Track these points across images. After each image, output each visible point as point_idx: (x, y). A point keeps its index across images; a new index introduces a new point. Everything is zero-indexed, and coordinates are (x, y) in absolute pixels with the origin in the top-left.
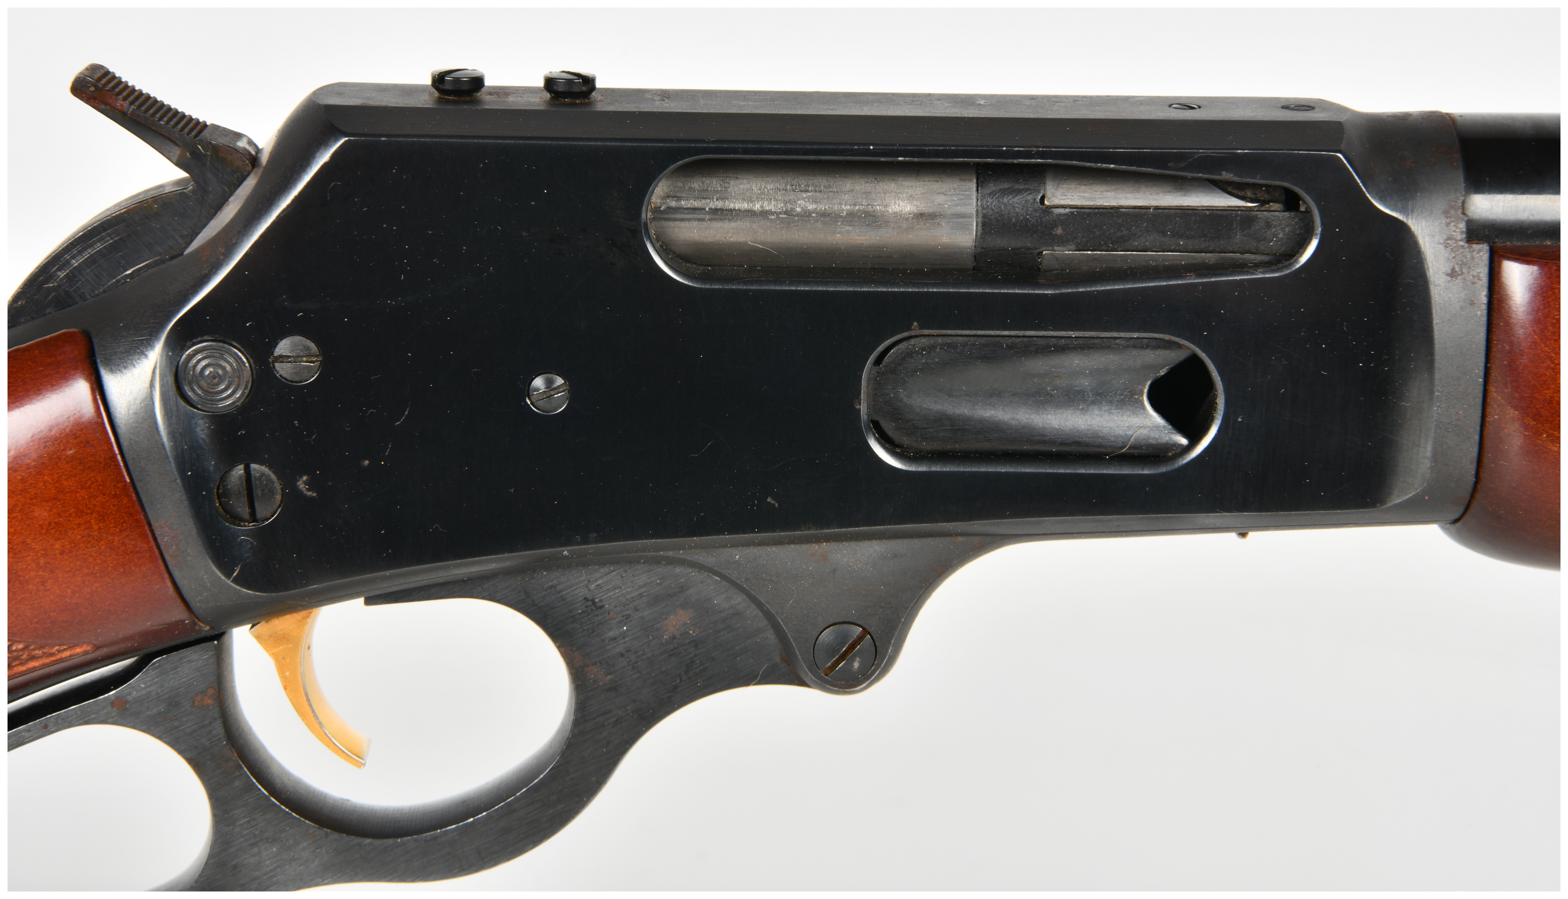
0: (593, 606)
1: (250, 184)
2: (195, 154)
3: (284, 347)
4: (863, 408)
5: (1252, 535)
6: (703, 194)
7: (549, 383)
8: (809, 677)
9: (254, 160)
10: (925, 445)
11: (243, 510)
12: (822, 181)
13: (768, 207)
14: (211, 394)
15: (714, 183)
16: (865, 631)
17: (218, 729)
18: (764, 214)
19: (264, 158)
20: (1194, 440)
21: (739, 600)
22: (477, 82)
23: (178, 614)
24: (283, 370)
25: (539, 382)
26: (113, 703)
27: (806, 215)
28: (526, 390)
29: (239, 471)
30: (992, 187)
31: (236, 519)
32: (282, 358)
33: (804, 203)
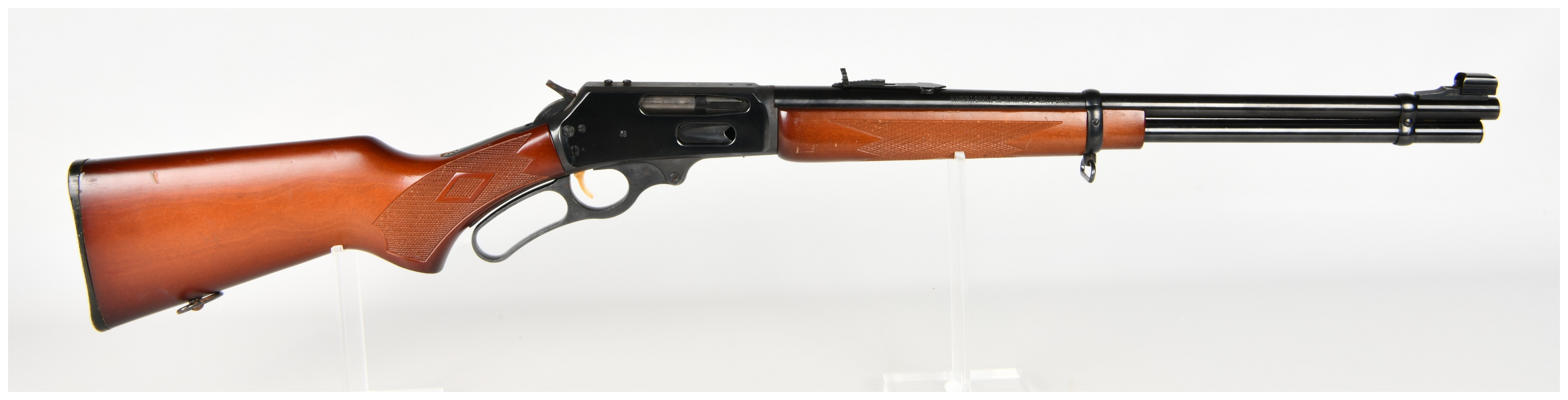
0: (632, 170)
1: (574, 99)
2: (565, 94)
3: (580, 126)
4: (676, 136)
5: (745, 157)
6: (649, 100)
7: (623, 132)
8: (669, 182)
9: (575, 95)
10: (687, 142)
11: (573, 154)
12: (669, 98)
13: (660, 102)
14: (568, 134)
15: (651, 98)
16: (678, 174)
17: (569, 192)
18: (659, 103)
19: (577, 95)
20: (732, 141)
21: (657, 169)
22: (612, 82)
23: (563, 171)
24: (580, 130)
25: (622, 132)
26: (552, 187)
27: (666, 103)
28: (620, 133)
29: (573, 147)
30: (697, 99)
31: (572, 155)
32: (579, 128)
33: (666, 102)
